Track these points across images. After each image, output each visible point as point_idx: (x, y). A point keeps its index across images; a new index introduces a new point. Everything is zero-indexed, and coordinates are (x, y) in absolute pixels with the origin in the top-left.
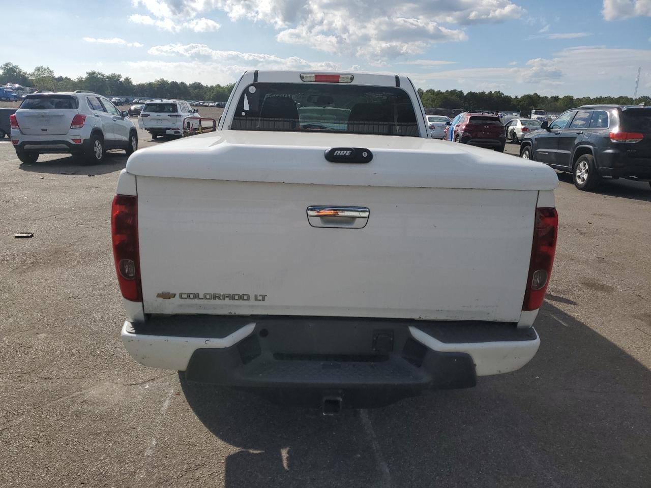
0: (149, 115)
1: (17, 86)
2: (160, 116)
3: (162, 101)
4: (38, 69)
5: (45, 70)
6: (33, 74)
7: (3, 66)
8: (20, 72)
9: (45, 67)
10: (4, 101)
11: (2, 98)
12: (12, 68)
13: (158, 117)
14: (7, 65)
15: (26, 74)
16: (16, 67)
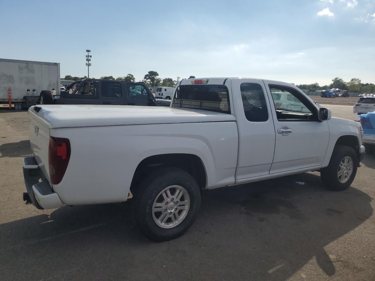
0: (360, 105)
1: (337, 89)
2: (368, 105)
3: (373, 96)
4: (352, 80)
5: (356, 80)
6: (349, 83)
7: (334, 79)
8: (342, 82)
9: (357, 78)
10: (328, 97)
11: (328, 96)
12: (339, 80)
13: (367, 107)
14: (336, 79)
15: (345, 83)
16: (341, 80)
